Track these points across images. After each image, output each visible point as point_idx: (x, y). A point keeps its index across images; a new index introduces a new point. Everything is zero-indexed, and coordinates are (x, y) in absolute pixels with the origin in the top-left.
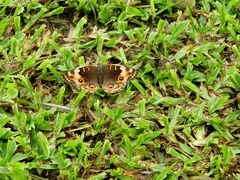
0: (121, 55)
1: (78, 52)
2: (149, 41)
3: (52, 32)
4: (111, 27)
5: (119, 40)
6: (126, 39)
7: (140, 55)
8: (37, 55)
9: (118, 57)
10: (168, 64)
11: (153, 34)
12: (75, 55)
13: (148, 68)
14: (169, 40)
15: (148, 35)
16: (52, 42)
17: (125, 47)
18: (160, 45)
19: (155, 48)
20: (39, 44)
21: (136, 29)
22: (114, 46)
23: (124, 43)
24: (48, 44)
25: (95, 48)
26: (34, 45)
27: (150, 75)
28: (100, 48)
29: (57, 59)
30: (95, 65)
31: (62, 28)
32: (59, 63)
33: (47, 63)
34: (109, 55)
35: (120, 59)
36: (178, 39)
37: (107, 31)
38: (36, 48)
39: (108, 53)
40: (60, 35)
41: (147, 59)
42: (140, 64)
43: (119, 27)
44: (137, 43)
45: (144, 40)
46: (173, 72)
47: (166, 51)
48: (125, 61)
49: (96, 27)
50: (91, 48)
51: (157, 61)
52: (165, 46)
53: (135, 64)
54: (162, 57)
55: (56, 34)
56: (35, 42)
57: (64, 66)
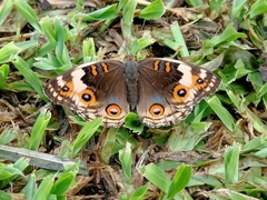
0: (175, 38)
1: (80, 28)
2: (235, 11)
6: (185, 4)
7: (216, 40)
9: (168, 43)
12: (73, 34)
17: (182, 22)
19: (248, 25)
22: (158, 18)
23: (179, 11)
24: (14, 10)
25: (117, 21)
28: (128, 21)
29: (33, 44)
30: (119, 58)
32: (37, 52)
33: (11, 51)
34: (148, 38)
35: (174, 46)
39: (147, 33)
41: (233, 50)
42: (220, 59)
44: (208, 13)
45: (224, 7)
48: (185, 52)
50: (108, 21)
53: (206, 59)
57: (50, 59)
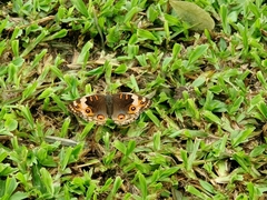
0: (132, 82)
1: (84, 79)
2: (164, 68)
3: (54, 58)
4: (120, 52)
5: (130, 67)
6: (138, 65)
7: (153, 83)
8: (38, 83)
9: (129, 85)
10: (185, 93)
11: (168, 59)
12: (81, 82)
13: (163, 96)
14: (185, 66)
15: (162, 60)
16: (54, 68)
17: (136, 74)
18: (176, 72)
19: (170, 75)
20: (39, 71)
21: (149, 54)
22: (124, 73)
23: (135, 69)
24: (50, 71)
25: (103, 75)
26: (34, 72)
27: (165, 104)
28: (108, 75)
29: (61, 88)
30: (104, 93)
31: (65, 53)
32: (62, 92)
33: (50, 91)
34: (118, 83)
35: (132, 87)
36: (196, 64)
37: (116, 56)
38: (36, 76)
39: (118, 81)
40: (63, 60)
41: (161, 88)
42: (154, 93)
43: (129, 52)
44: (150, 69)
45: (158, 66)
46: (191, 102)
47: (183, 79)
48: (137, 90)
49: (103, 52)
50: (98, 75)
51: (173, 89)
52: (181, 73)
53: (148, 93)
54: (178, 85)
55: (59, 59)
56: (36, 68)
57: (69, 95)
